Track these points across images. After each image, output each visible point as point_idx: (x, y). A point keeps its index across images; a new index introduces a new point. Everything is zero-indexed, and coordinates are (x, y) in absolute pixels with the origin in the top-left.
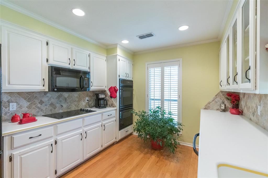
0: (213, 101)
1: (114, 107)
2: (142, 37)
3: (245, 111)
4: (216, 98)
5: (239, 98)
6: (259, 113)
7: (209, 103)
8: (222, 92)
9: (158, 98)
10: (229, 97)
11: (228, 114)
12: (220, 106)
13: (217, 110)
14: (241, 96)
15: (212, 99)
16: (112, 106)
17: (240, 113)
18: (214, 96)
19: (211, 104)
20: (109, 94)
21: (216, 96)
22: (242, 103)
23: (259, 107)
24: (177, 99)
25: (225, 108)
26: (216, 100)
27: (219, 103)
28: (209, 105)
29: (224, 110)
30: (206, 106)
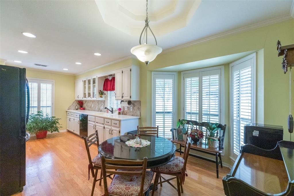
2: (36, 65)
3: (86, 108)
5: (83, 103)
6: (92, 107)
7: (70, 106)
8: (76, 100)
10: (79, 103)
11: (79, 110)
12: (76, 107)
13: (74, 109)
14: (84, 102)
15: (71, 105)
17: (84, 109)
18: (72, 103)
22: (85, 105)
23: (92, 105)
24: (50, 105)
25: (78, 108)
27: (74, 106)
29: (77, 109)
30: (68, 108)
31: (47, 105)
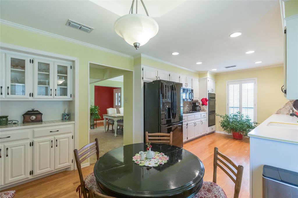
0: (284, 108)
1: (205, 111)
2: (227, 67)
4: (286, 106)
7: (280, 109)
9: (236, 106)
12: (289, 111)
13: (287, 114)
16: (204, 110)
18: (284, 104)
19: (282, 110)
20: (201, 103)
21: (286, 104)
24: (253, 107)
26: (286, 107)
27: (288, 109)
28: (280, 111)
30: (277, 111)
31: (248, 106)
